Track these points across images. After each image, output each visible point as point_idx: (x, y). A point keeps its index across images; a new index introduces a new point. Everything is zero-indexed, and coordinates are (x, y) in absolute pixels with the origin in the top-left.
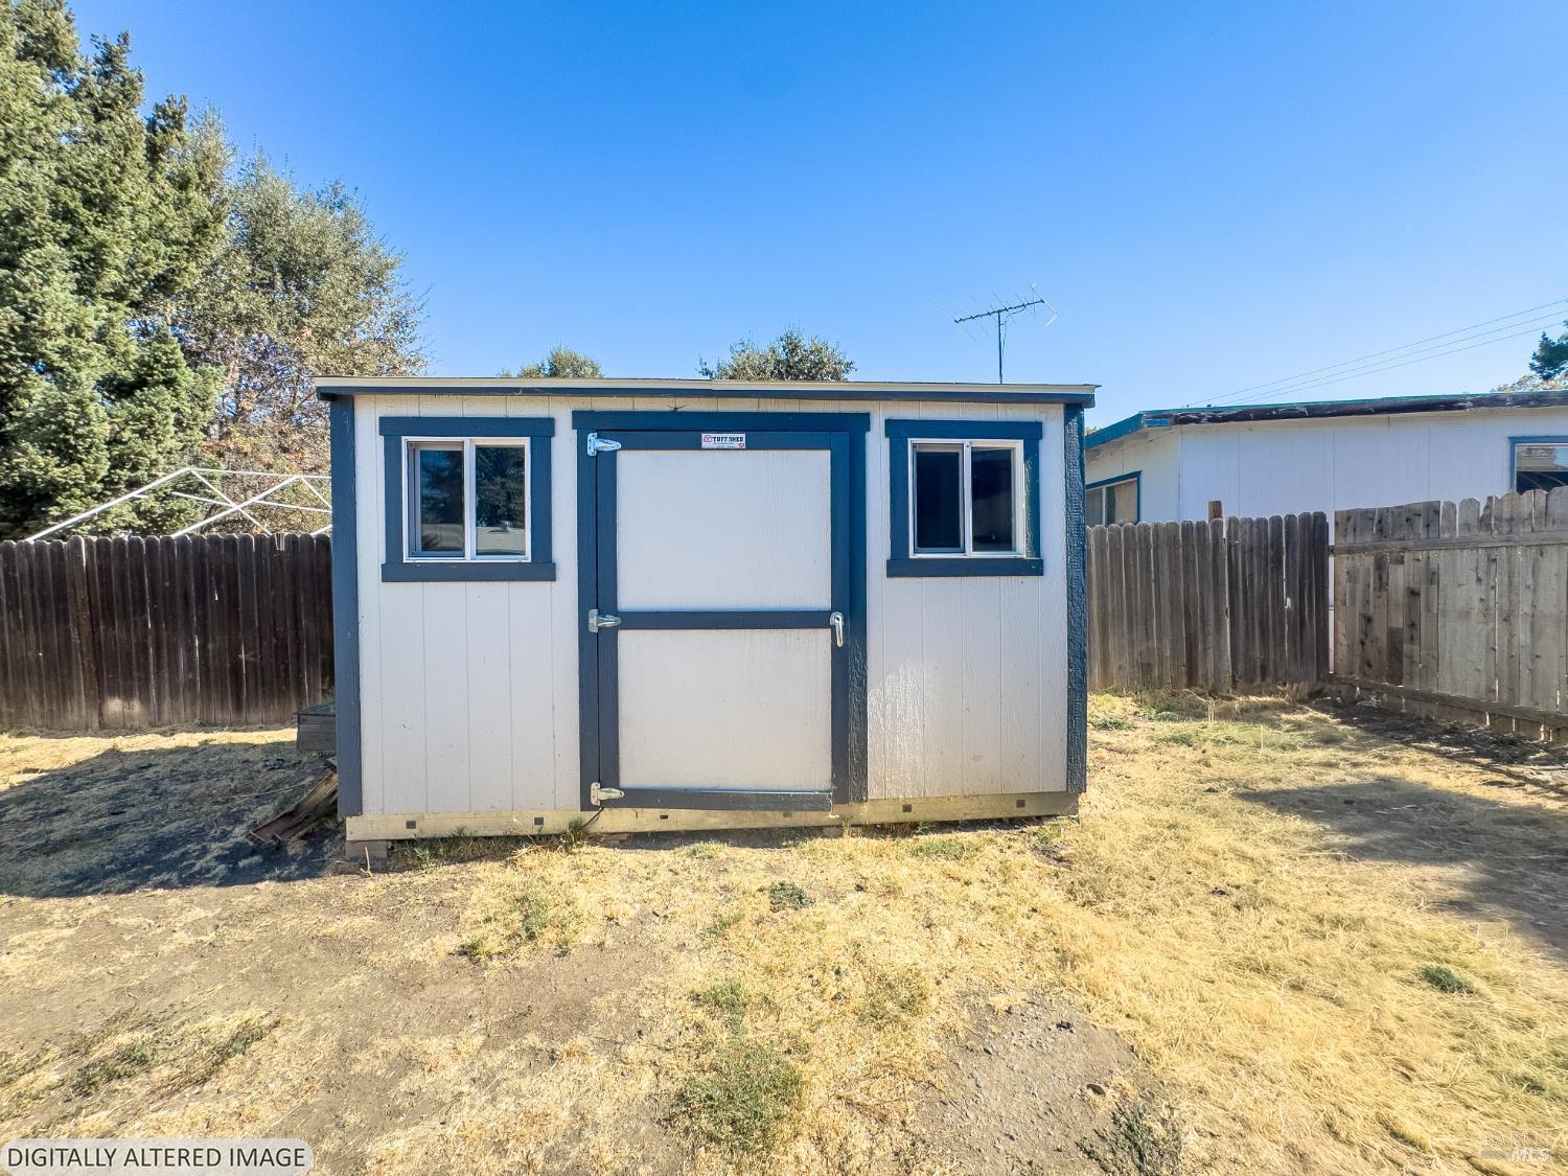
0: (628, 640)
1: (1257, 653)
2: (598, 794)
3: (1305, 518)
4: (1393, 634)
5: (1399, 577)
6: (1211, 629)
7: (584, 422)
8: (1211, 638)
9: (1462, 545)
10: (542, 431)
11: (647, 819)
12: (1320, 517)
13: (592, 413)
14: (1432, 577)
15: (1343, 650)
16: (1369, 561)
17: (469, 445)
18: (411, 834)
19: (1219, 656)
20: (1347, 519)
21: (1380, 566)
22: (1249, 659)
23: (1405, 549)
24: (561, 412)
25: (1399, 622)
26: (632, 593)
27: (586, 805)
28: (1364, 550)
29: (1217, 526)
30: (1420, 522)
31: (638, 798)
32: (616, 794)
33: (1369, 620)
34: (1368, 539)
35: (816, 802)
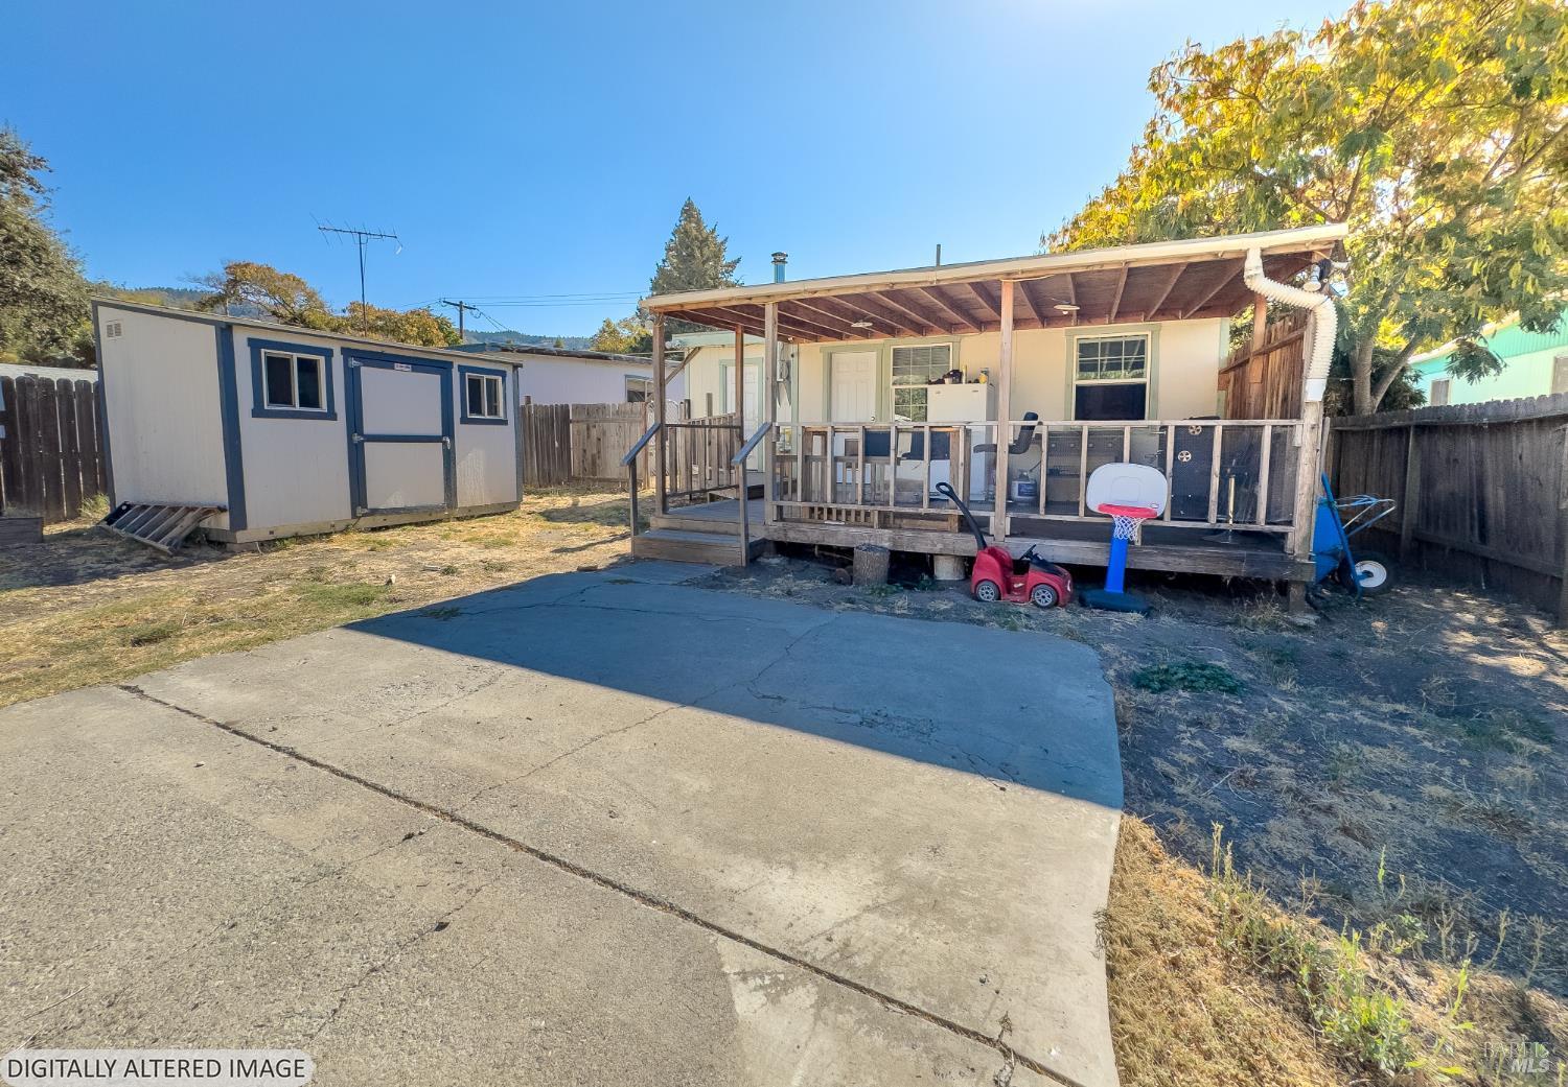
0: (368, 446)
1: (546, 467)
2: (359, 511)
3: (562, 406)
4: (593, 456)
5: (594, 433)
6: (529, 456)
7: (346, 352)
8: (529, 461)
9: (613, 421)
10: (328, 353)
11: (379, 521)
12: (567, 406)
13: (349, 349)
14: (604, 433)
15: (576, 465)
16: (585, 426)
17: (295, 356)
18: (271, 537)
19: (532, 469)
20: (576, 407)
21: (588, 429)
22: (543, 470)
23: (596, 422)
24: (337, 349)
25: (595, 452)
26: (369, 428)
27: (354, 515)
28: (583, 421)
29: (530, 407)
30: (600, 411)
31: (374, 512)
32: (366, 511)
33: (585, 451)
34: (584, 417)
35: (442, 509)
